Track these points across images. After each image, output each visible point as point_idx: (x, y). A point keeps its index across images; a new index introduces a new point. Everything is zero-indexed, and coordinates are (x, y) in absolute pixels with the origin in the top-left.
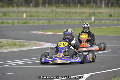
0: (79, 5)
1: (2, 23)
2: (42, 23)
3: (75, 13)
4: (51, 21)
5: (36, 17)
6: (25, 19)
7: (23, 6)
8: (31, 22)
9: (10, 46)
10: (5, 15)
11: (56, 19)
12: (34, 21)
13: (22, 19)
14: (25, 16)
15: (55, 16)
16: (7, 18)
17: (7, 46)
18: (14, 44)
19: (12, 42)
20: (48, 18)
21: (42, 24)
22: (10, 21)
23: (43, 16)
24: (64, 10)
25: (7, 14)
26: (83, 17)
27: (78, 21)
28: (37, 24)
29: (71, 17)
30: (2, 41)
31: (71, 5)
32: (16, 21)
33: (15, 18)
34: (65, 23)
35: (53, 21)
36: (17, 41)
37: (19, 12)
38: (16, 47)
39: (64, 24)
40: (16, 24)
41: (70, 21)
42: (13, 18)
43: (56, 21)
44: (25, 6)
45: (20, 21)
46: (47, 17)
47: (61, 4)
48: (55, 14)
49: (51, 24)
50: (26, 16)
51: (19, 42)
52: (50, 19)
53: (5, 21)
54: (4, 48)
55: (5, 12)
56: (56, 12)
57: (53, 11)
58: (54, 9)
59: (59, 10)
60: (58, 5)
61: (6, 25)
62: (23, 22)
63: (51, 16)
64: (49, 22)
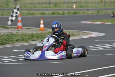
1: (53, 14)
2: (91, 13)
4: (100, 11)
5: (85, 7)
6: (75, 9)
8: (81, 12)
10: (55, 6)
11: (104, 9)
12: (84, 11)
13: (72, 10)
14: (74, 7)
15: (104, 6)
16: (58, 8)
20: (97, 8)
21: (91, 14)
22: (61, 12)
23: (92, 7)
24: (112, 0)
25: (58, 5)
28: (86, 14)
32: (66, 11)
33: (66, 8)
35: (102, 11)
36: (67, 31)
37: (69, 3)
40: (66, 15)
43: (105, 11)
45: (70, 11)
46: (96, 7)
48: (103, 4)
49: (100, 14)
50: (76, 7)
51: (69, 32)
52: (99, 9)
53: (56, 12)
55: (56, 3)
56: (104, 2)
57: (102, 2)
61: (57, 15)
62: (73, 12)
63: (100, 6)
64: (98, 12)
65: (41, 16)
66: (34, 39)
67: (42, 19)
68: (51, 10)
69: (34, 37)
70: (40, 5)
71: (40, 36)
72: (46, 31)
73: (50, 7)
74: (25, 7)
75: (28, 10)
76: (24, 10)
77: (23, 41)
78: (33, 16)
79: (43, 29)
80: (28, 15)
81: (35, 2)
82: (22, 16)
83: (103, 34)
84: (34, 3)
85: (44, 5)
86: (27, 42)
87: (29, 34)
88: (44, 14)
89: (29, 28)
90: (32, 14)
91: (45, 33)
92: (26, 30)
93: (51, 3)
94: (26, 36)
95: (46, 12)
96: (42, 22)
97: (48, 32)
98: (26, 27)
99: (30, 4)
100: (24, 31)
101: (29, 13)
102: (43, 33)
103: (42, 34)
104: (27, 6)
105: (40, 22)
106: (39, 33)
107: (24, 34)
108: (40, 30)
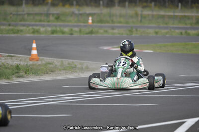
0: (180, 5)
1: (53, 32)
2: (119, 34)
3: (174, 17)
4: (134, 30)
5: (108, 22)
6: (91, 26)
7: (87, 5)
8: (101, 31)
9: (65, 69)
10: (57, 18)
11: (140, 27)
12: (106, 29)
13: (85, 26)
14: (90, 21)
15: (141, 21)
16: (61, 23)
17: (60, 70)
18: (73, 68)
19: (69, 64)
20: (128, 25)
21: (118, 35)
22: (66, 29)
24: (155, 13)
25: (62, 18)
26: (186, 24)
27: (177, 31)
28: (110, 35)
29: (167, 24)
30: (53, 62)
31: (167, 4)
32: (76, 29)
33: (75, 24)
34: (157, 33)
35: (137, 30)
37: (81, 14)
38: (76, 72)
39: (154, 35)
40: (75, 35)
41: (164, 31)
42: (70, 24)
43: (142, 30)
44: (91, 6)
45: (83, 29)
46: (127, 23)
47: (151, 2)
48: (140, 18)
49: (133, 35)
50: (93, 21)
52: (132, 27)
53: (58, 29)
54: (56, 72)
55: (58, 14)
56: (142, 16)
57: (137, 14)
58: (139, 10)
59: (147, 12)
60: (145, 4)
62: (87, 30)
63: (133, 22)
64: (131, 31)
65: (32, 35)
66: (21, 74)
67: (34, 41)
68: (49, 26)
69: (21, 71)
70: (31, 17)
71: (31, 71)
72: (41, 60)
73: (48, 22)
74: (5, 19)
75: (9, 25)
76: (4, 25)
78: (19, 35)
79: (36, 57)
80: (9, 34)
81: (23, 11)
85: (38, 18)
86: (8, 79)
87: (11, 65)
88: (38, 32)
89: (12, 55)
90: (18, 31)
91: (39, 65)
92: (7, 59)
93: (50, 14)
94: (6, 68)
95: (42, 29)
96: (34, 45)
97: (44, 63)
98: (7, 54)
99: (14, 15)
100: (3, 61)
101: (12, 30)
102: (35, 65)
103: (35, 67)
104: (8, 18)
105: (32, 45)
106: (29, 64)
107: (4, 65)
108: (31, 59)
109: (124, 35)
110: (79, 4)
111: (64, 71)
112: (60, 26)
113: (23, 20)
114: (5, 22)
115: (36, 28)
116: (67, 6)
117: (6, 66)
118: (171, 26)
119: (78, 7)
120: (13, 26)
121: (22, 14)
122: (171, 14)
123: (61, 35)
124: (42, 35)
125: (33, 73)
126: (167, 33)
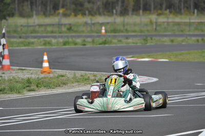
0: (196, 11)
1: (65, 44)
2: (133, 43)
3: (190, 24)
4: (149, 38)
5: (122, 32)
6: (104, 36)
7: (100, 14)
8: (115, 41)
9: (78, 82)
10: (70, 29)
11: (156, 36)
12: (120, 39)
13: (99, 36)
14: (103, 31)
15: (156, 29)
16: (73, 34)
17: (73, 83)
18: (86, 79)
19: (82, 76)
20: (143, 34)
21: (133, 45)
22: (79, 40)
23: (134, 31)
24: (170, 20)
25: (74, 28)
26: (203, 31)
27: (194, 38)
28: (124, 45)
29: (182, 31)
30: (66, 74)
31: (183, 11)
32: (89, 40)
33: (87, 34)
34: (172, 41)
35: (152, 39)
36: (91, 74)
37: (94, 24)
38: (89, 84)
39: (170, 43)
40: (88, 46)
41: (180, 39)
42: (84, 34)
43: (157, 38)
44: (104, 15)
45: (96, 39)
46: (141, 31)
47: (166, 10)
48: (154, 27)
49: (148, 44)
50: (106, 31)
51: (94, 76)
52: (147, 36)
53: (70, 40)
54: (69, 85)
55: (70, 24)
56: (156, 23)
57: (151, 22)
58: (153, 17)
59: (162, 19)
60: (159, 12)
62: (101, 40)
63: (148, 31)
64: (146, 40)
65: (43, 47)
66: (32, 87)
67: (45, 53)
68: (61, 37)
69: (32, 85)
70: (43, 28)
71: (43, 84)
72: (52, 73)
73: (60, 33)
74: (15, 31)
75: (20, 37)
76: (14, 37)
77: (11, 91)
78: (30, 47)
79: (48, 70)
80: (20, 47)
81: (34, 23)
82: (10, 48)
83: (155, 80)
84: (32, 24)
85: (49, 29)
86: (19, 93)
87: (22, 79)
88: (50, 43)
89: (23, 68)
90: (29, 44)
91: (51, 78)
92: (18, 73)
93: (62, 25)
94: (17, 82)
95: (54, 41)
96: (45, 58)
97: (56, 75)
98: (18, 68)
99: (24, 26)
100: (14, 75)
101: (22, 43)
102: (47, 77)
103: (47, 80)
104: (19, 29)
105: (43, 58)
106: (40, 77)
107: (15, 78)
108: (43, 72)
109: (138, 44)
110: (92, 13)
111: (77, 83)
112: (72, 37)
113: (34, 31)
114: (15, 35)
115: (48, 39)
116: (80, 16)
117: (17, 80)
118: (187, 33)
119: (90, 17)
120: (23, 38)
121: (33, 26)
122: (187, 21)
123: (73, 46)
124: (54, 47)
125: (44, 87)
126: (182, 41)
